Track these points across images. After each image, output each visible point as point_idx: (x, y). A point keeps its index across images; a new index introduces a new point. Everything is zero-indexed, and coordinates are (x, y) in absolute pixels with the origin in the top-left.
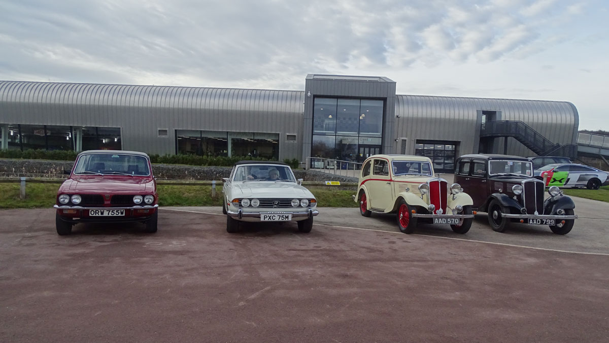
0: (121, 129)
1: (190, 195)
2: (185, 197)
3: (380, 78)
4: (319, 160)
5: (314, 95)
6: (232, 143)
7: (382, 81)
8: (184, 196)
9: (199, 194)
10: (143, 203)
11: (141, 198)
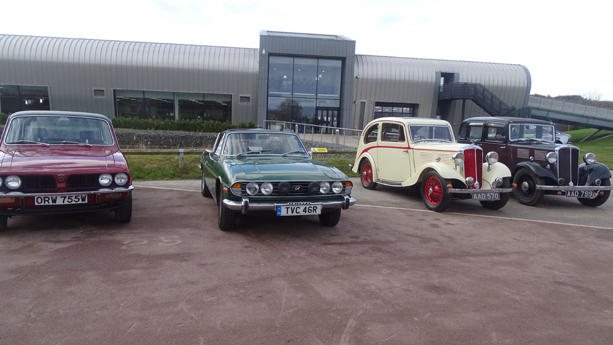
0: (49, 88)
1: (152, 166)
2: (147, 169)
3: (336, 36)
4: (274, 124)
5: (269, 53)
6: (179, 105)
7: (338, 39)
8: (145, 167)
9: (163, 165)
10: (113, 185)
11: (110, 177)
